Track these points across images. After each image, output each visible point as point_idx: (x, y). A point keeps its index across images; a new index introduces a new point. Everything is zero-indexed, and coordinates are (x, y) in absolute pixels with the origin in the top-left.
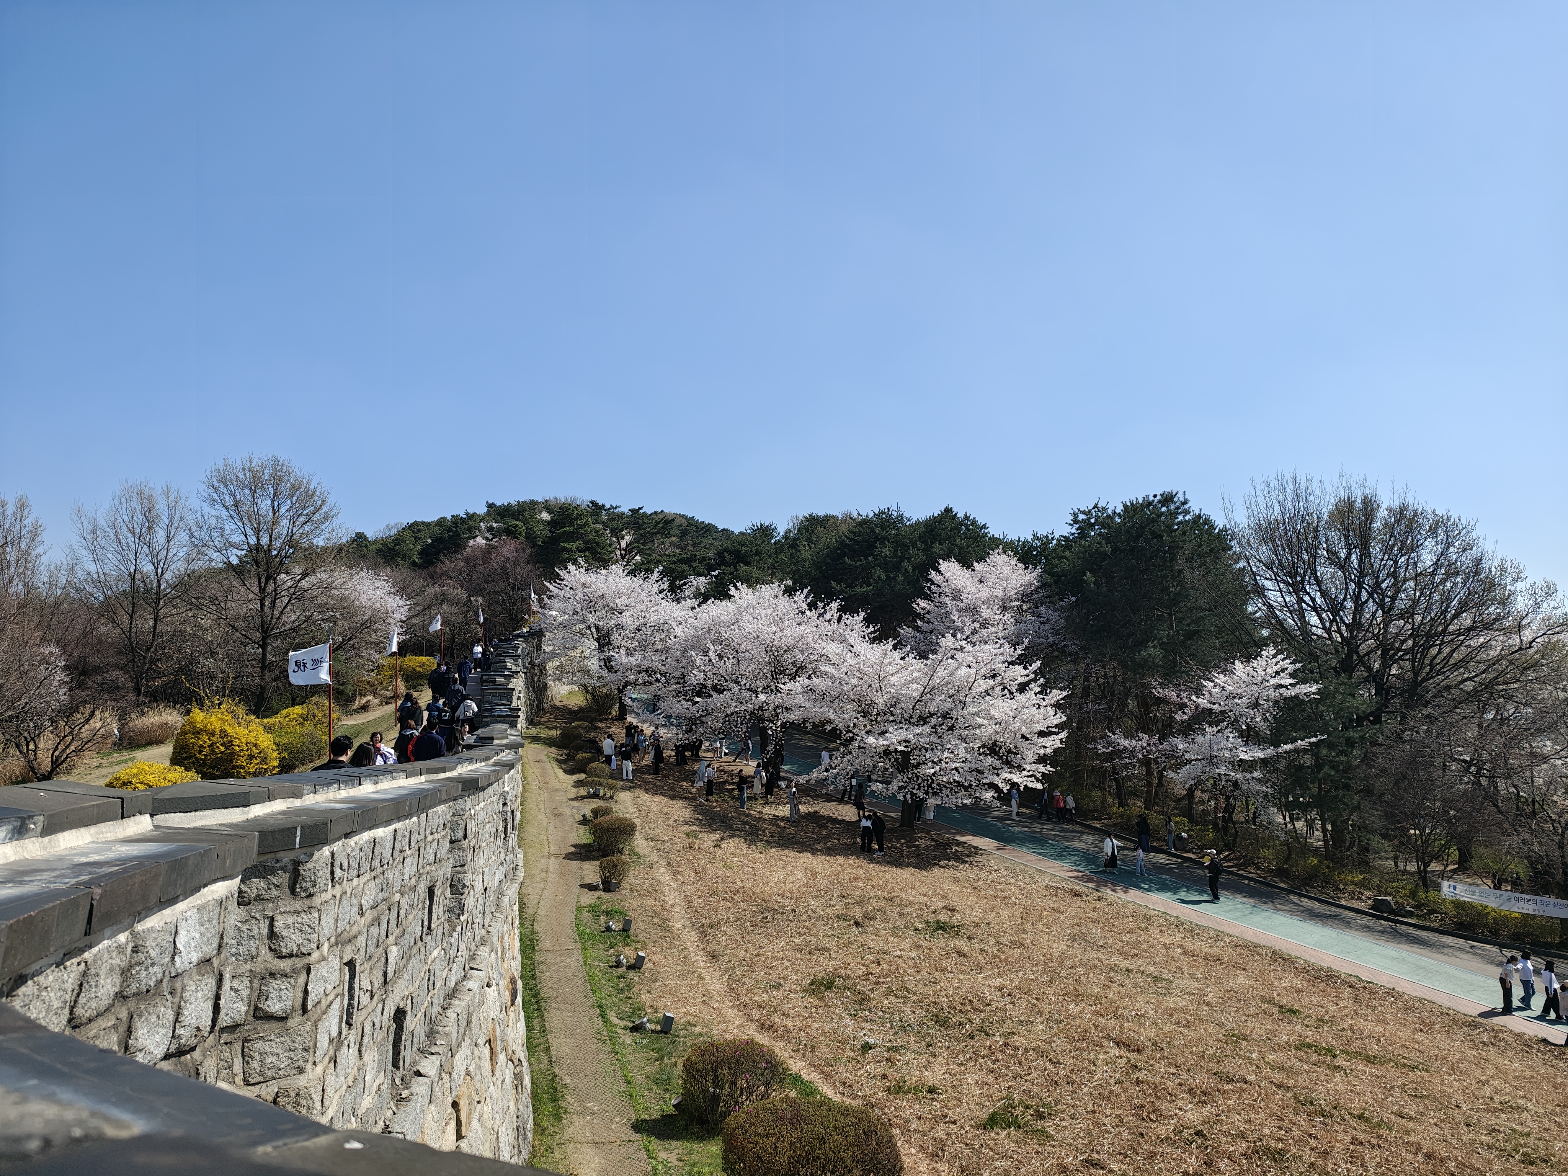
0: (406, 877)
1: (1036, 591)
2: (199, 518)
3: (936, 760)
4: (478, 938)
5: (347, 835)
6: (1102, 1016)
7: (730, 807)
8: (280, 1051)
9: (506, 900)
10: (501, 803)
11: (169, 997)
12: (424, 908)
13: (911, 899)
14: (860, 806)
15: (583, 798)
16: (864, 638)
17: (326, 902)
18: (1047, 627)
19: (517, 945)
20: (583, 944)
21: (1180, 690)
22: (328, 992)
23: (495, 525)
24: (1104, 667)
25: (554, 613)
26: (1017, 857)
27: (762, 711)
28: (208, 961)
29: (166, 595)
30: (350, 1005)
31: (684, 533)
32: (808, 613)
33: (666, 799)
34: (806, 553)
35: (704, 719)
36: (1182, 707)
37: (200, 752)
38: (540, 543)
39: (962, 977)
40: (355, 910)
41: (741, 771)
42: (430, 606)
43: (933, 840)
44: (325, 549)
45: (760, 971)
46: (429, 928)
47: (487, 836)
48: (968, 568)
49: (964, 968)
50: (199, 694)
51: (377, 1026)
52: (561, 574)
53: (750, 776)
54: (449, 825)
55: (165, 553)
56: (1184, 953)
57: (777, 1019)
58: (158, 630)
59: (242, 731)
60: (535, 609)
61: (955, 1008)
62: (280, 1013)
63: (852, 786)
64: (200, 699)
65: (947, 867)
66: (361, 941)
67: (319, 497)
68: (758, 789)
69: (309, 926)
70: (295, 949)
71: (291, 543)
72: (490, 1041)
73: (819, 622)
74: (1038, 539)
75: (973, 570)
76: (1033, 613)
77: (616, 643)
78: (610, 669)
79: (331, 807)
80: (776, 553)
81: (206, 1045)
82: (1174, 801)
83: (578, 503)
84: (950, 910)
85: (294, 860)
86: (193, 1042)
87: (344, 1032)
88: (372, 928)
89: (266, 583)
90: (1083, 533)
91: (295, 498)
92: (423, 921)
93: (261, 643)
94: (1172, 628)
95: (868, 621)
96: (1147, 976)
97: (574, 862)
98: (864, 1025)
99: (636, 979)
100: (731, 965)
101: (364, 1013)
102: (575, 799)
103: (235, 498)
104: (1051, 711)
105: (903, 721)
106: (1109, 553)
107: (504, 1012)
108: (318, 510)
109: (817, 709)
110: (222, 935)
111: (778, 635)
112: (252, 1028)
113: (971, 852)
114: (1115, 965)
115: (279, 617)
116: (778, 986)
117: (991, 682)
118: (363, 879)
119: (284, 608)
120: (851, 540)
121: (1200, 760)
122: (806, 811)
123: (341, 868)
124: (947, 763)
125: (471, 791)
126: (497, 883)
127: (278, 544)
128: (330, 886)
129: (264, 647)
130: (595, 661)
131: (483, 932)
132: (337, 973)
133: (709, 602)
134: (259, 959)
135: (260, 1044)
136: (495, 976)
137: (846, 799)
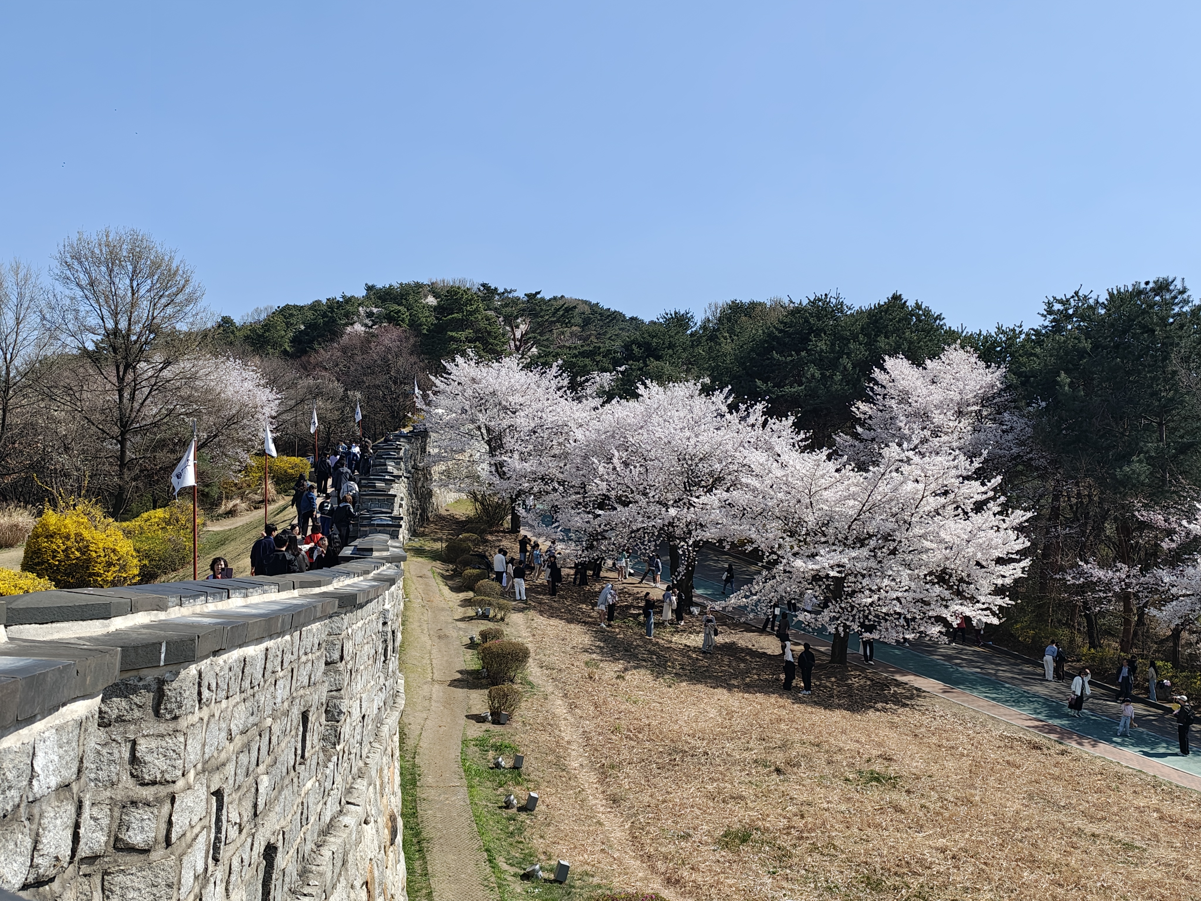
0: (279, 700)
1: (999, 394)
2: (51, 298)
3: (874, 587)
4: (355, 770)
5: (216, 653)
6: (1061, 886)
7: (635, 634)
8: (142, 886)
9: (385, 729)
10: (381, 621)
11: (26, 823)
12: (297, 735)
13: (842, 745)
14: (783, 638)
15: (471, 618)
16: (794, 446)
17: (192, 725)
18: (1010, 437)
19: (397, 779)
20: (470, 781)
21: (1169, 514)
22: (193, 823)
23: (375, 310)
24: (1077, 484)
25: (440, 411)
26: (967, 701)
27: (673, 527)
28: (67, 786)
29: (15, 384)
30: (217, 839)
31: (586, 322)
32: (728, 416)
33: (562, 622)
34: (727, 347)
35: (607, 535)
36: (1170, 533)
37: (54, 557)
38: (425, 331)
39: (899, 835)
40: (224, 734)
41: (648, 594)
42: (302, 401)
43: (869, 679)
44: (189, 334)
45: (667, 819)
46: (303, 757)
47: (366, 658)
48: (919, 365)
49: (901, 826)
50: (52, 494)
51: (246, 863)
52: (448, 367)
53: (658, 601)
54: (324, 645)
55: (14, 336)
56: (1161, 818)
57: (685, 874)
58: (8, 421)
59: (99, 535)
60: (419, 407)
61: (889, 870)
62: (142, 845)
63: (775, 616)
64: (53, 499)
65: (885, 710)
66: (230, 769)
67: (182, 276)
68: (668, 615)
69: (174, 751)
70: (159, 776)
71: (152, 327)
72: (367, 883)
73: (740, 427)
74: (1003, 332)
75: (925, 369)
76: (994, 420)
77: (508, 446)
78: (502, 475)
79: (199, 623)
80: (692, 346)
81: (65, 876)
82: (1156, 643)
83: (468, 286)
84: (886, 759)
85: (159, 679)
86: (51, 872)
87: (210, 869)
88: (241, 755)
89: (125, 372)
90: (1057, 327)
91: (156, 277)
92: (296, 749)
93: (120, 438)
94: (1161, 440)
95: (798, 426)
96: (1117, 843)
97: (461, 690)
98: (784, 884)
99: (528, 822)
100: (634, 811)
101: (231, 848)
102: (462, 620)
103: (90, 277)
104: (1012, 535)
105: (837, 542)
106: (1088, 350)
107: (382, 852)
108: (179, 291)
109: (736, 527)
110: (82, 759)
111: (693, 441)
112: (112, 860)
113: (912, 695)
114: (1079, 829)
115: (139, 410)
116: (686, 837)
117: (942, 500)
118: (232, 701)
119: (145, 400)
120: (781, 331)
121: (1189, 595)
122: (722, 642)
123: (209, 689)
124: (887, 592)
125: (349, 608)
126: (376, 711)
127: (137, 328)
128: (197, 708)
129: (122, 443)
130: (485, 466)
131: (361, 764)
132: (204, 803)
133: (614, 402)
134: (120, 786)
135: (120, 878)
136: (373, 812)
137: (768, 630)
